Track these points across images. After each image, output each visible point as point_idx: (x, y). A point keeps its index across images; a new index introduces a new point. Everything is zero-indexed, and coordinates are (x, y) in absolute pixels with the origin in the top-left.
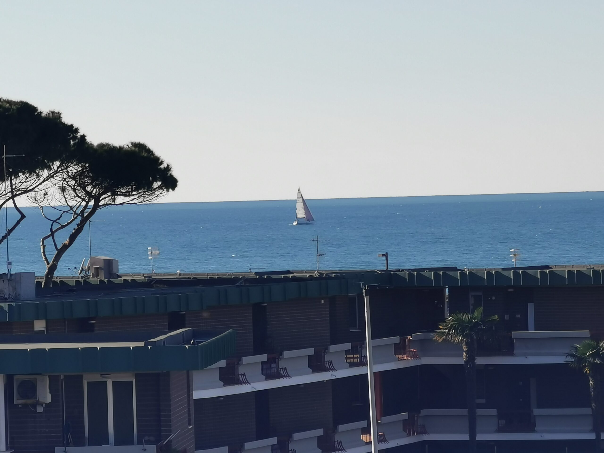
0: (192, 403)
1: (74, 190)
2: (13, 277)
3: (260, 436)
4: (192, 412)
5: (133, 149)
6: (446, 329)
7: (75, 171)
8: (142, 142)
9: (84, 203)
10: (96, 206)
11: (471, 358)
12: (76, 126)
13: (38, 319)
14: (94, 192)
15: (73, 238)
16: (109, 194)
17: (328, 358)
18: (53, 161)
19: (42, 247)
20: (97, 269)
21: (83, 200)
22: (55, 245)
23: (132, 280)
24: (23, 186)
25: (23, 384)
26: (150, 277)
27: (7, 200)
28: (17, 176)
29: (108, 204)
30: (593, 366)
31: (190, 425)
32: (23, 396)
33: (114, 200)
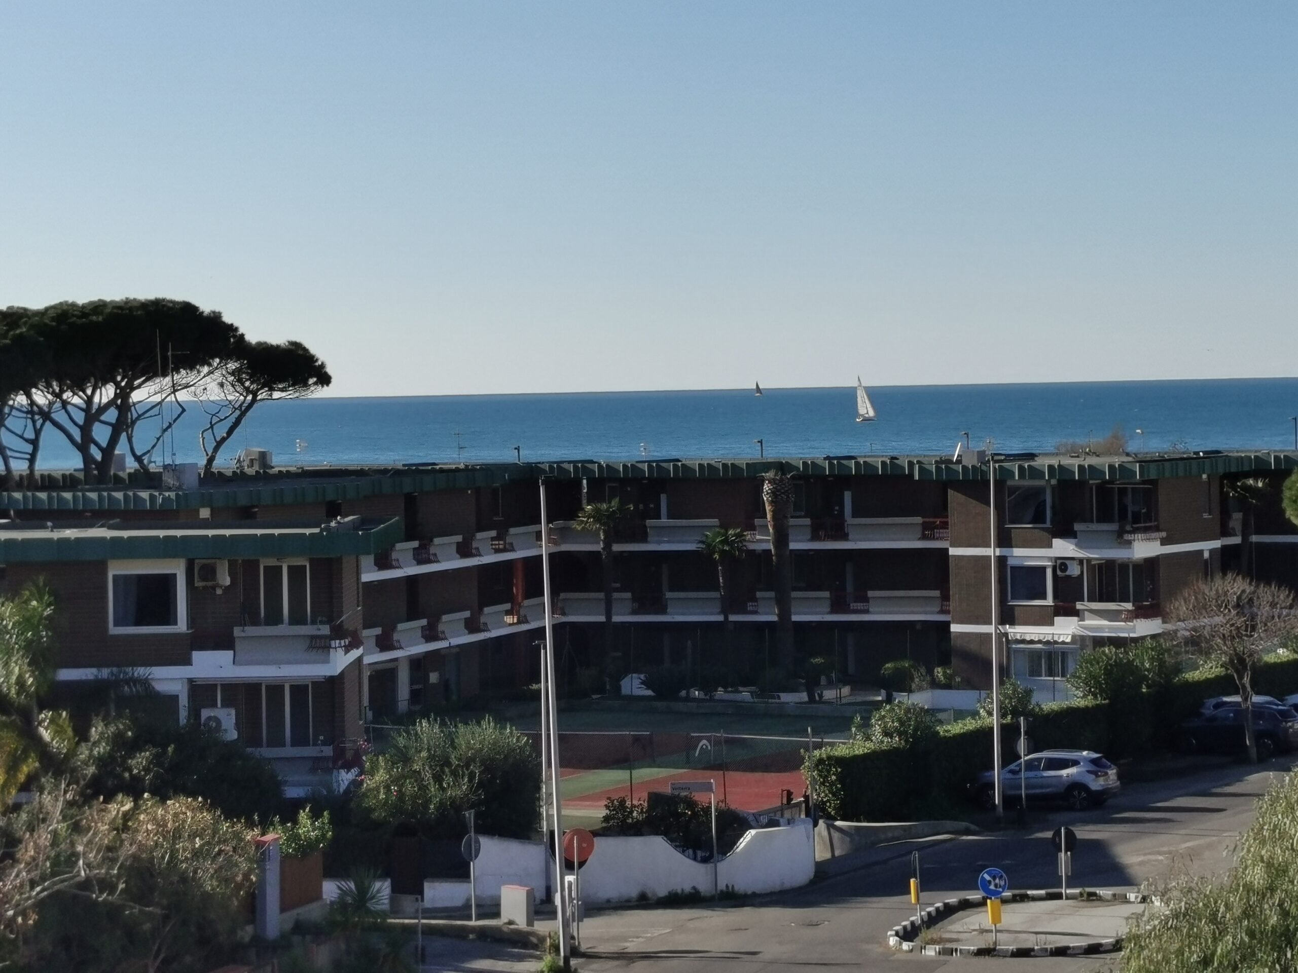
0: (360, 586)
1: (233, 386)
2: (177, 468)
3: (410, 618)
4: (360, 594)
5: (290, 347)
6: (584, 517)
7: (234, 368)
8: (298, 341)
9: (242, 398)
10: (254, 400)
11: (608, 545)
12: (236, 324)
13: (203, 506)
14: (252, 387)
15: (230, 432)
16: (266, 389)
17: (475, 545)
18: (213, 358)
19: (201, 440)
20: (252, 460)
21: (241, 394)
22: (215, 437)
23: (287, 471)
24: (184, 382)
25: (203, 567)
26: (302, 468)
27: (169, 395)
28: (178, 372)
29: (264, 399)
30: (723, 553)
31: (358, 606)
32: (203, 579)
33: (271, 395)
